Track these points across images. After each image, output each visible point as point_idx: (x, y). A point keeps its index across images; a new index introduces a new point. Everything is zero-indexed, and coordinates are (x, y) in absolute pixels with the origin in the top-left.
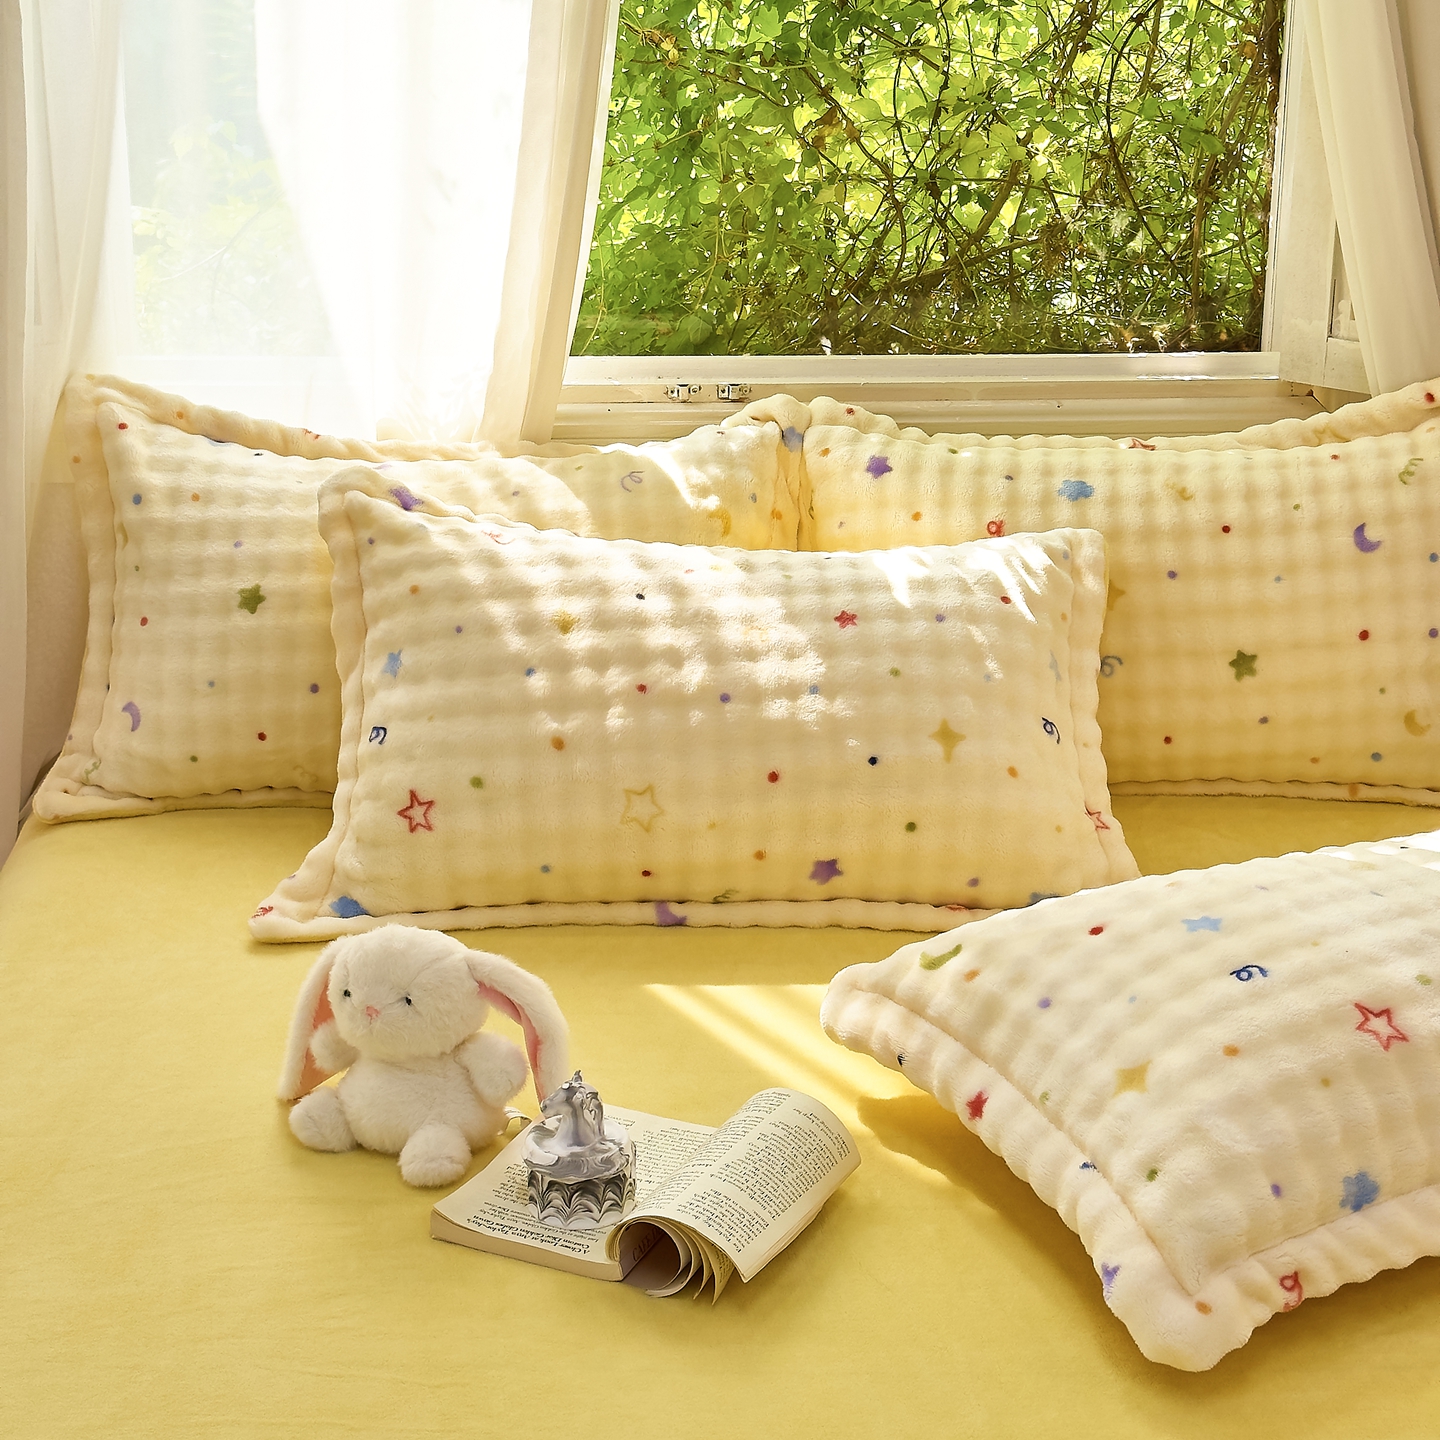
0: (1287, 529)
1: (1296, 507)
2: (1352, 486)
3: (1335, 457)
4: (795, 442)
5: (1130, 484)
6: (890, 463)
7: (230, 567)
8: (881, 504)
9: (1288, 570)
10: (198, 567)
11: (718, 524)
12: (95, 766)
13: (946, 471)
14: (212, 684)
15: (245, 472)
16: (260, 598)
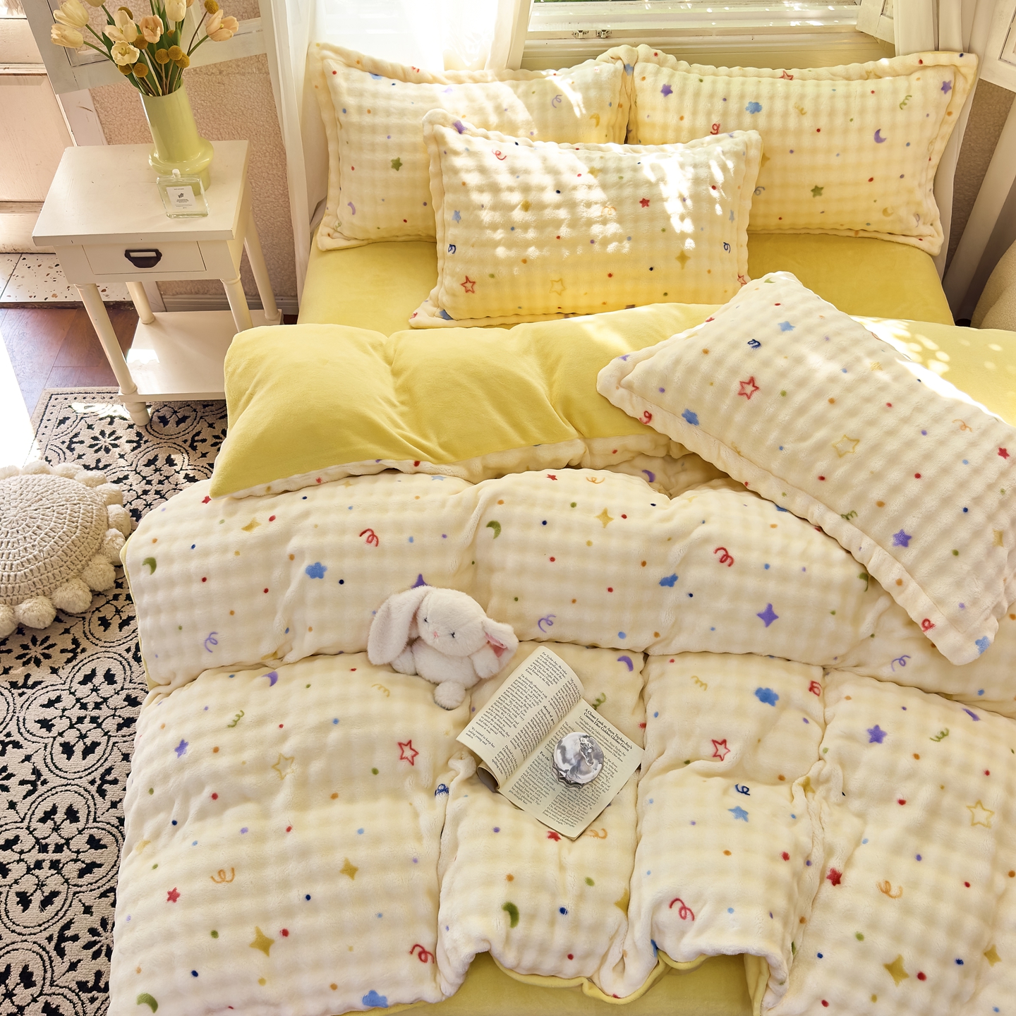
1: (851, 120)
2: (878, 110)
3: (873, 92)
4: (630, 71)
5: (779, 105)
6: (672, 89)
7: (386, 148)
8: (666, 110)
9: (843, 151)
10: (373, 147)
11: (594, 121)
12: (339, 224)
14: (383, 200)
15: (388, 95)
16: (400, 164)
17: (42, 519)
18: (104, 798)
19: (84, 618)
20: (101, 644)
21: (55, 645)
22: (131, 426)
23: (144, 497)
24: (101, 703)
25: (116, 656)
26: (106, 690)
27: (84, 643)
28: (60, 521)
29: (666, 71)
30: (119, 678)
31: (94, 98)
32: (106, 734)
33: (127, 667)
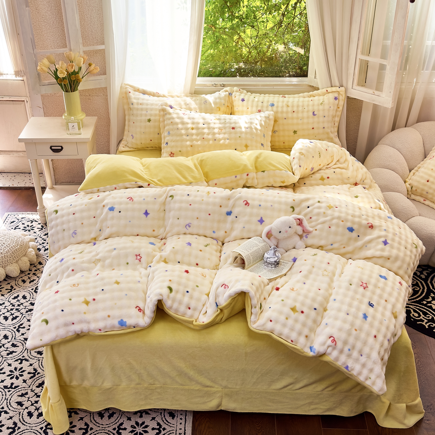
0: (303, 112)
1: (305, 108)
2: (313, 105)
3: (312, 100)
4: (231, 95)
5: (280, 104)
6: (245, 99)
7: (146, 115)
8: (243, 106)
9: (302, 118)
10: (141, 115)
11: (218, 109)
12: (127, 143)
13: (253, 101)
14: (144, 133)
15: (148, 100)
16: (151, 120)
17: (5, 241)
18: (19, 332)
19: (16, 280)
20: (22, 287)
21: (4, 287)
22: (39, 224)
23: (43, 244)
24: (20, 305)
25: (28, 291)
26: (23, 301)
27: (15, 287)
28: (12, 242)
29: (243, 95)
30: (28, 298)
31: (43, 103)
32: (21, 314)
33: (32, 294)
